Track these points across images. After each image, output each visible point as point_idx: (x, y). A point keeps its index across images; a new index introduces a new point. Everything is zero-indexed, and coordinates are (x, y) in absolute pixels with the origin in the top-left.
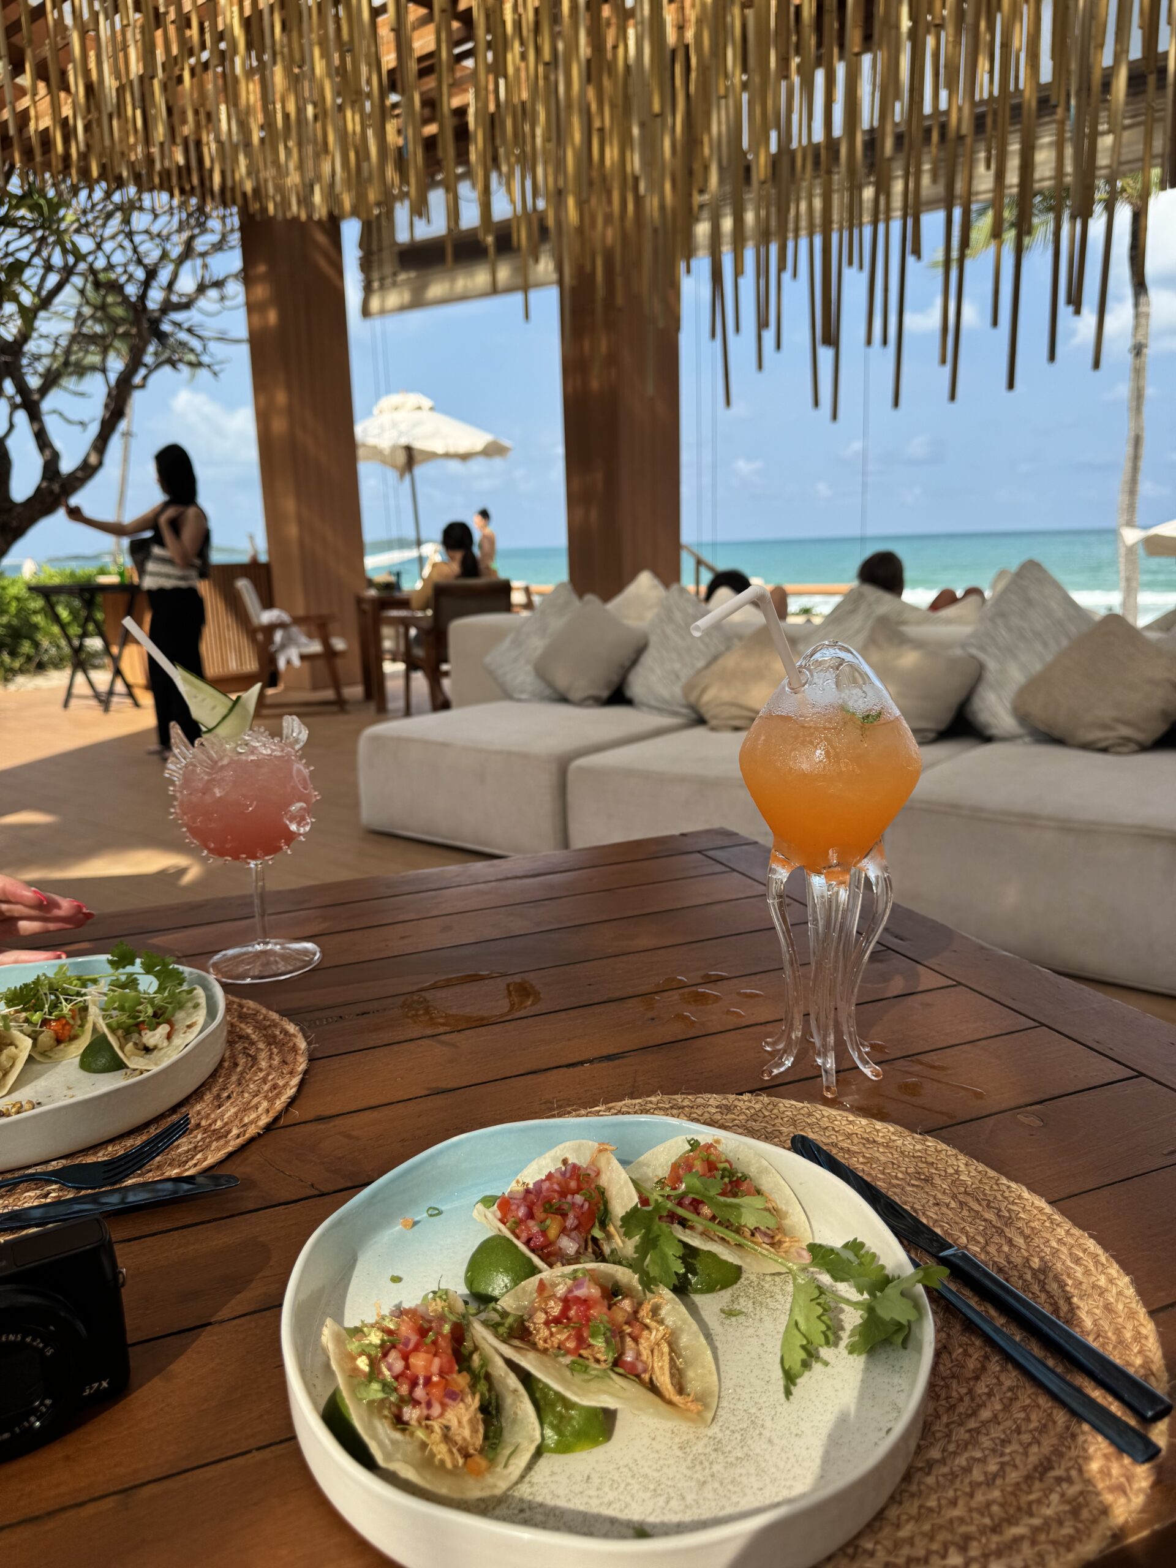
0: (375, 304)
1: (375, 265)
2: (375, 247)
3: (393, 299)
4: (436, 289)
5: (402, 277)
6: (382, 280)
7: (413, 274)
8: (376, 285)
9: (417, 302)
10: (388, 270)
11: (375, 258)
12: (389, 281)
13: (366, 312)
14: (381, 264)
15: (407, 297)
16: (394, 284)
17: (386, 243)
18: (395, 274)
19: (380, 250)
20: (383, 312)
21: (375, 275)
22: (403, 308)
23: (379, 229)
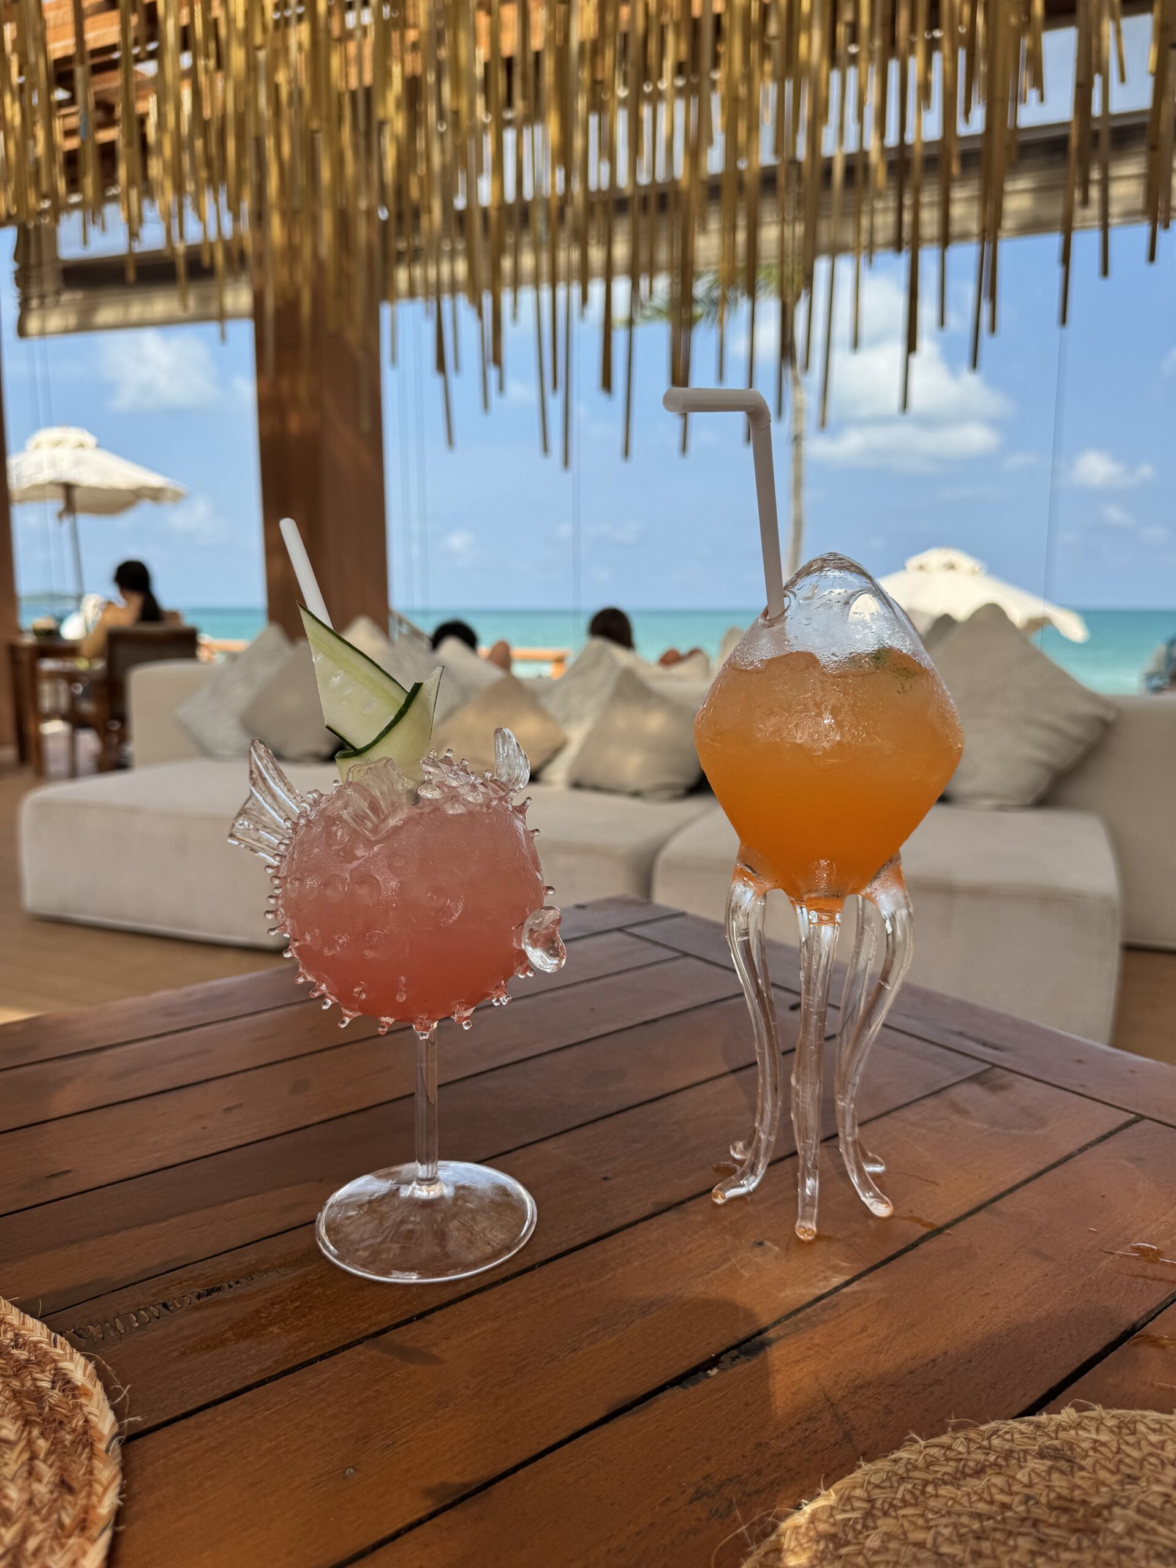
0: (33, 324)
1: (33, 280)
2: (33, 260)
3: (55, 321)
4: (106, 314)
5: (66, 297)
6: (42, 297)
7: (79, 295)
8: (34, 303)
9: (85, 325)
10: (49, 286)
11: (33, 273)
12: (49, 300)
13: (22, 331)
14: (41, 281)
15: (72, 320)
16: (57, 304)
17: (46, 257)
18: (58, 293)
19: (40, 265)
20: (43, 333)
21: (34, 291)
22: (66, 331)
23: (39, 242)
